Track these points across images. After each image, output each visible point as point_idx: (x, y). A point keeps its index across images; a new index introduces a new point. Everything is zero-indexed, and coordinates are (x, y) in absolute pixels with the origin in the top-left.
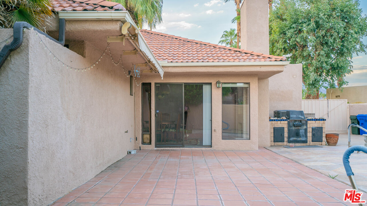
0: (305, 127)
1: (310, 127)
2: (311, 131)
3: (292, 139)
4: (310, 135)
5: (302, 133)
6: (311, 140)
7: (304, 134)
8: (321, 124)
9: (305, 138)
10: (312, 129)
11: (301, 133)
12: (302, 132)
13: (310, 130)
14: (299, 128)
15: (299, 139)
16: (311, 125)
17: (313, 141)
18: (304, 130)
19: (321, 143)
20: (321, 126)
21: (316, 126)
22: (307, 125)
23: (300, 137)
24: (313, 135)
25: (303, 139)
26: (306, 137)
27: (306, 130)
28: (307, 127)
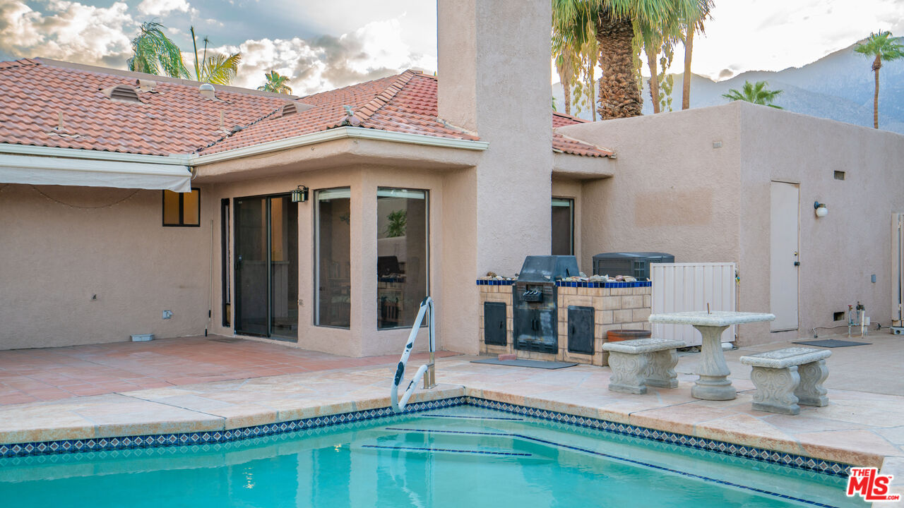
0: (551, 305)
1: (563, 307)
2: (566, 319)
3: (523, 338)
4: (563, 329)
5: (544, 321)
6: (566, 347)
7: (549, 326)
8: (590, 298)
9: (552, 338)
10: (570, 312)
11: (542, 323)
12: (545, 317)
13: (563, 314)
14: (539, 307)
15: (539, 340)
16: (566, 300)
17: (570, 350)
18: (550, 313)
19: (589, 357)
20: (590, 304)
21: (579, 304)
22: (555, 300)
23: (542, 335)
24: (572, 331)
25: (548, 341)
26: (556, 335)
27: (554, 313)
28: (557, 305)
